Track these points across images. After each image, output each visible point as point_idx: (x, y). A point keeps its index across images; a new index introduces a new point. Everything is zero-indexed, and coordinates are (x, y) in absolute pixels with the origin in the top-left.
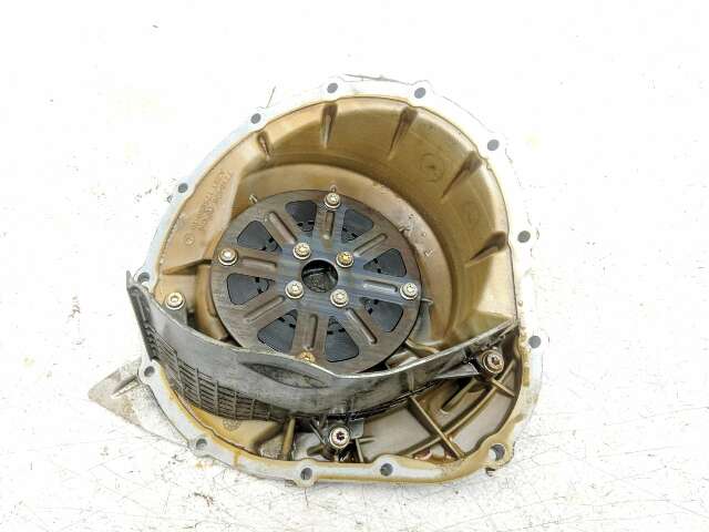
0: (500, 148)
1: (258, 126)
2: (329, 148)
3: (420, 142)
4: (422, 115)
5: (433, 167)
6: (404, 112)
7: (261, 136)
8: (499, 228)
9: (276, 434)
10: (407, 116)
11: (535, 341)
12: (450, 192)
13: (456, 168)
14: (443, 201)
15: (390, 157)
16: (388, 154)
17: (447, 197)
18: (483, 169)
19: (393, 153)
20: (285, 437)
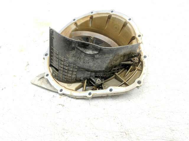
0: (131, 20)
1: (75, 21)
2: (91, 27)
3: (113, 22)
4: (113, 16)
5: (116, 28)
6: (109, 16)
7: (76, 24)
8: (134, 35)
9: (81, 87)
10: (109, 17)
11: (145, 57)
12: (121, 33)
13: (122, 26)
14: (119, 35)
15: (106, 28)
16: (105, 27)
17: (120, 34)
18: (128, 24)
19: (106, 27)
20: (83, 88)
